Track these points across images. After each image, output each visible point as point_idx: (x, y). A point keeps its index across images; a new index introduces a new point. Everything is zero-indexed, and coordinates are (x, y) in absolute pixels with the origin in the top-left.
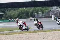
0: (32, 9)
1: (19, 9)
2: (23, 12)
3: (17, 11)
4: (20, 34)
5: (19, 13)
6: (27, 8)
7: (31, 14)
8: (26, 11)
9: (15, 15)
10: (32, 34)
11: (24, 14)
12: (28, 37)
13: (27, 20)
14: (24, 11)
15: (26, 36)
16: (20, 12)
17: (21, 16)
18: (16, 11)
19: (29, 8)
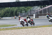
1: (5, 8)
2: (8, 11)
3: (4, 10)
4: (6, 31)
5: (5, 12)
7: (15, 13)
8: (11, 11)
10: (16, 30)
11: (9, 13)
12: (12, 33)
13: (12, 18)
14: (9, 10)
15: (11, 32)
16: (6, 11)
17: (7, 15)
18: (2, 10)
19: (13, 8)
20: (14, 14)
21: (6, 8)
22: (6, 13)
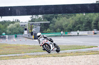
0: (96, 15)
1: (75, 15)
2: (81, 20)
3: (73, 19)
5: (76, 22)
6: (89, 14)
7: (95, 24)
8: (87, 20)
9: (69, 25)
10: (95, 56)
11: (84, 24)
13: (88, 33)
14: (84, 19)
15: (86, 59)
16: (77, 20)
17: (79, 27)
18: (70, 18)
19: (92, 14)
20: (93, 25)
21: (78, 15)
22: (77, 24)
